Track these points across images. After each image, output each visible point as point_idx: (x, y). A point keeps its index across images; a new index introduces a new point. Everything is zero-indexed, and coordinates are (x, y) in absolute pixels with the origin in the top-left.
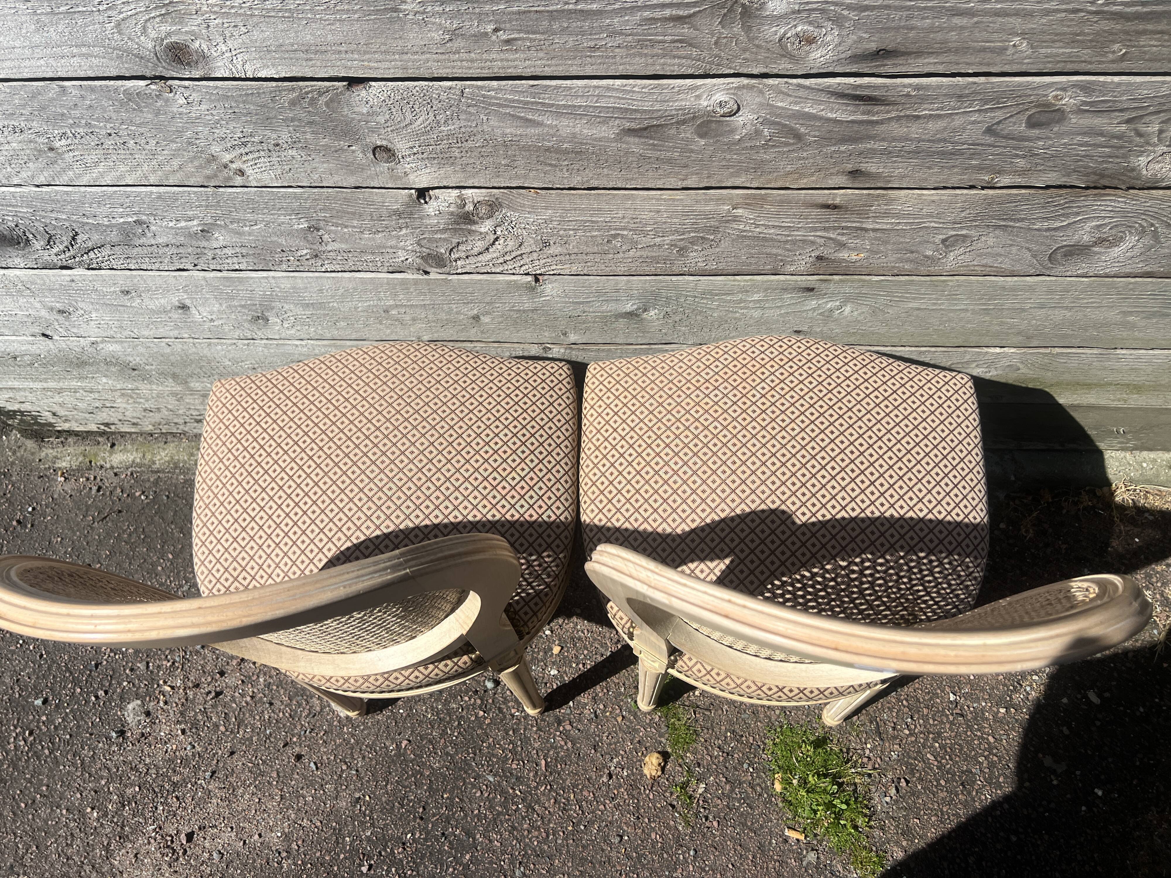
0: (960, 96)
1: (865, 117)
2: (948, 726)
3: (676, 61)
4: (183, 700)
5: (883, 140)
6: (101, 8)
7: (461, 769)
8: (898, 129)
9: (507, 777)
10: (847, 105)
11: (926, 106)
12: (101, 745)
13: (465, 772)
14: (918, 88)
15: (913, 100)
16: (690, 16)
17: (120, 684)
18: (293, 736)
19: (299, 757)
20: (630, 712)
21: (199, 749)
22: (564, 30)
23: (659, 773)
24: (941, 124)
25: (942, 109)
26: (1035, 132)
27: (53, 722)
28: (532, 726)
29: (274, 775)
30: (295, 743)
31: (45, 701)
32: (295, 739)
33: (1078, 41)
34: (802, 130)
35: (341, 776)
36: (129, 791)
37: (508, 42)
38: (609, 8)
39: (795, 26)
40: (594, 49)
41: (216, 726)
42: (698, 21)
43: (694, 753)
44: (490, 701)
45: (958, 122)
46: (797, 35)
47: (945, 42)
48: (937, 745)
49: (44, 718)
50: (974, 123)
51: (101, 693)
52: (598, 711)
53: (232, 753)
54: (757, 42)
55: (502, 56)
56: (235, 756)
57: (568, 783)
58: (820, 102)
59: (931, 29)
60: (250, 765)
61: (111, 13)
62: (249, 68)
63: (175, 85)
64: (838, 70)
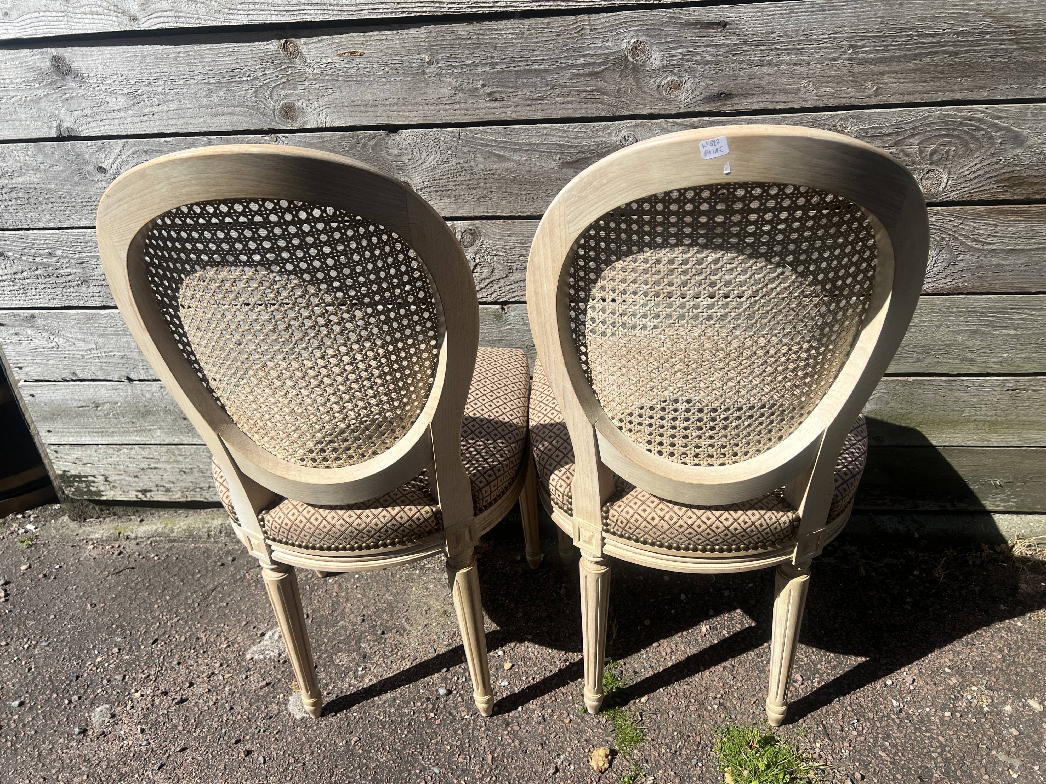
2: (895, 728)
3: (595, 106)
4: (150, 706)
6: (249, 79)
7: (407, 762)
9: (453, 769)
12: (61, 740)
13: (411, 765)
16: (601, 72)
17: (94, 692)
18: (247, 734)
19: (249, 753)
20: (577, 716)
21: (153, 745)
22: (525, 84)
23: (607, 765)
28: (481, 727)
29: (222, 767)
30: (247, 740)
31: (22, 704)
32: (248, 737)
33: (844, 81)
35: (287, 769)
37: (490, 94)
38: (552, 68)
39: (666, 77)
40: (542, 98)
41: (175, 726)
42: (607, 75)
43: (642, 749)
44: (442, 706)
46: (668, 83)
47: (760, 86)
48: (887, 744)
49: (16, 717)
51: (75, 698)
52: (546, 716)
53: (184, 749)
54: (643, 90)
55: (486, 105)
56: (187, 752)
57: (514, 775)
59: (750, 77)
60: (200, 758)
61: (254, 82)
62: (329, 120)
63: (280, 136)
64: (698, 109)
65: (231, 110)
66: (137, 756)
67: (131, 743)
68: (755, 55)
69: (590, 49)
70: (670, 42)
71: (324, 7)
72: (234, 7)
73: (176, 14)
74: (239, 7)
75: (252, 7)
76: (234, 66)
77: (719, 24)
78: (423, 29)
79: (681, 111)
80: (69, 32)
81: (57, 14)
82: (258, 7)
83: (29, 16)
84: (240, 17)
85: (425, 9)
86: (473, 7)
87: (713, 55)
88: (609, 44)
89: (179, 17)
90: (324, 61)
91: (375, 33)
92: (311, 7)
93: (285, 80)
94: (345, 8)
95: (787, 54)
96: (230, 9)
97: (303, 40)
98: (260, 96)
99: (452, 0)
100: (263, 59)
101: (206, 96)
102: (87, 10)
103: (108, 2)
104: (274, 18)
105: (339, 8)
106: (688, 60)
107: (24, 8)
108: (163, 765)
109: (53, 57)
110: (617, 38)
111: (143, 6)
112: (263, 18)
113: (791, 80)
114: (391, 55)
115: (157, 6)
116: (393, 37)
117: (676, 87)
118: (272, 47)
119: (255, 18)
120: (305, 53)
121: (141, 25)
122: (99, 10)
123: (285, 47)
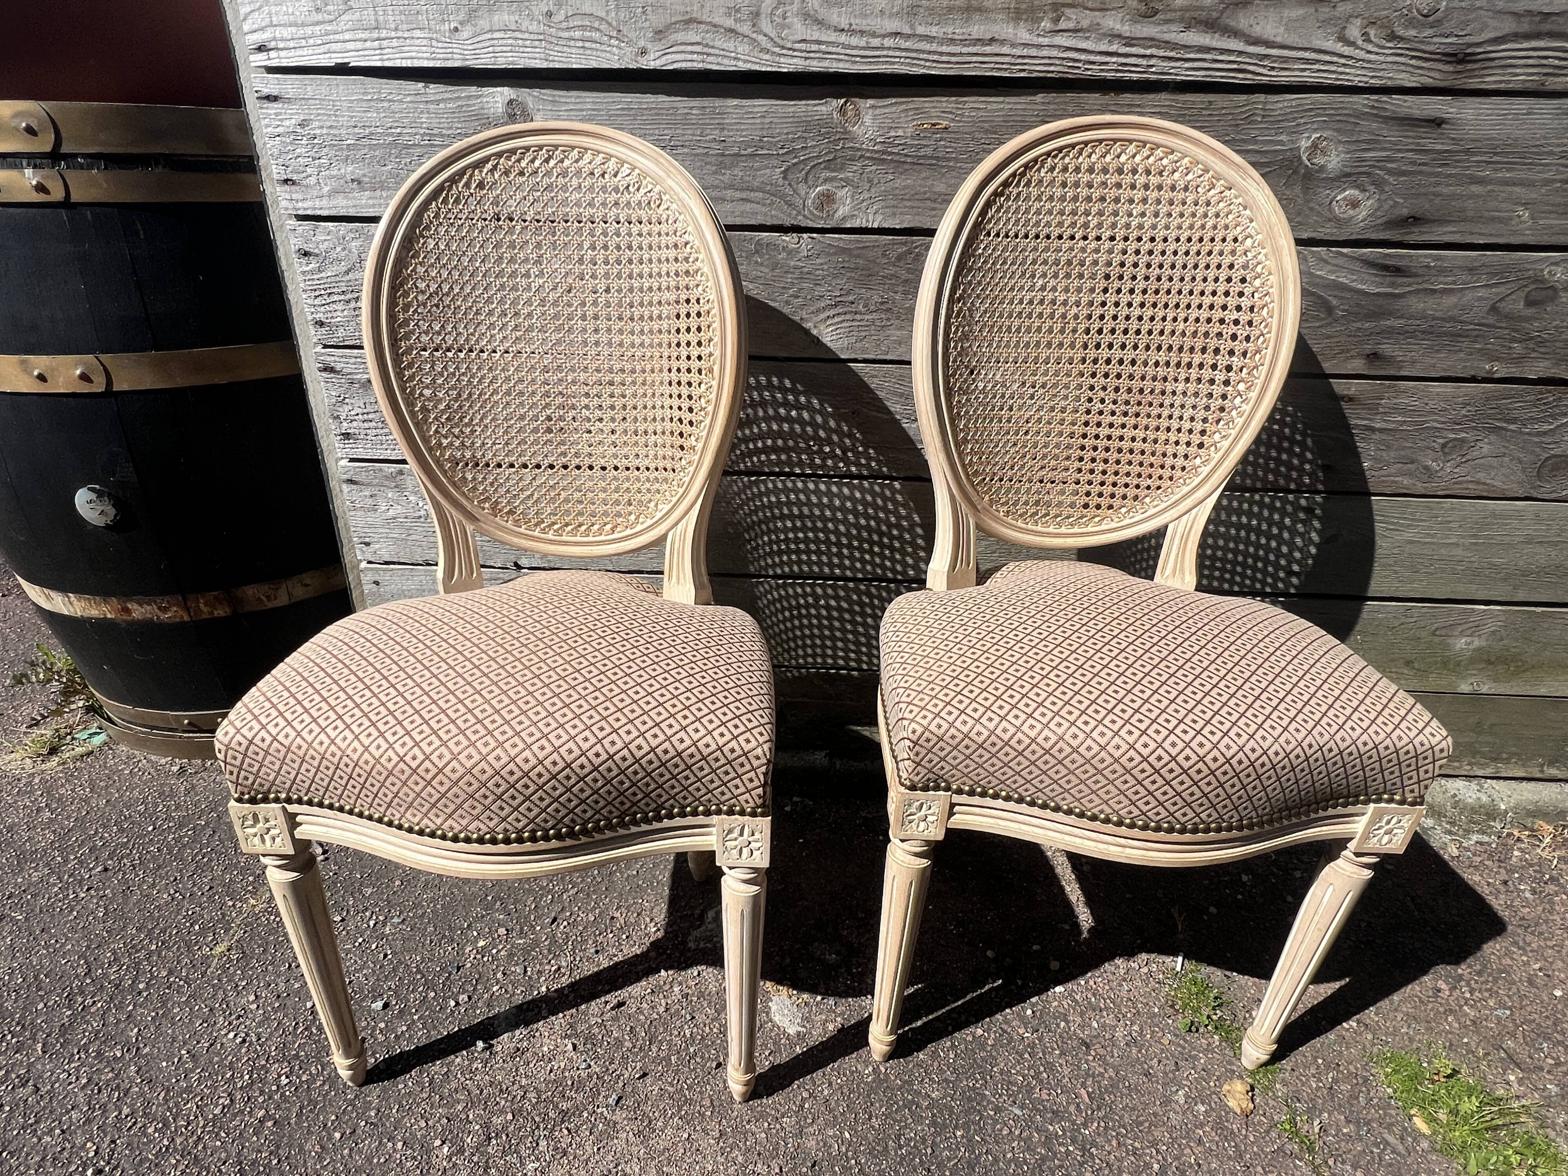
0: (1470, 269)
1: (1389, 290)
5: (1401, 317)
6: (781, 152)
8: (1417, 304)
9: (1039, 1110)
10: (1376, 275)
11: (1442, 279)
12: (460, 1061)
13: (978, 1104)
14: (1436, 258)
15: (1431, 272)
17: (487, 989)
21: (596, 1069)
24: (1451, 300)
25: (1454, 283)
26: (1530, 311)
27: (394, 1030)
28: (1052, 1049)
31: (386, 1006)
34: (1335, 302)
36: (497, 1121)
39: (1344, 190)
41: (620, 1041)
45: (1469, 296)
46: (1345, 199)
47: (1463, 210)
49: (382, 1025)
50: (1480, 299)
51: (463, 998)
53: (645, 1075)
54: (1312, 205)
56: (649, 1080)
58: (1352, 272)
59: (1453, 196)
60: (671, 1089)
61: (786, 158)
62: (879, 218)
63: (805, 236)
64: (1374, 236)
65: (744, 195)
66: (578, 1085)
67: (562, 1065)
68: (1467, 169)
69: (1256, 142)
70: (1363, 141)
71: (914, 55)
72: (789, 45)
73: (706, 50)
74: (797, 46)
75: (814, 47)
76: (764, 133)
77: (1433, 121)
78: (1039, 98)
79: (1353, 237)
80: (545, 65)
81: (532, 37)
82: (823, 47)
83: (489, 36)
84: (795, 60)
85: (1052, 68)
86: (1117, 71)
87: (1414, 163)
88: (1283, 138)
89: (708, 55)
90: (892, 133)
91: (974, 98)
92: (898, 54)
93: (831, 156)
94: (944, 58)
95: (1508, 170)
96: (782, 48)
97: (870, 102)
98: (790, 177)
99: (1092, 58)
100: (807, 125)
101: (715, 173)
102: (578, 34)
103: (610, 24)
104: (841, 65)
105: (935, 57)
106: (1380, 168)
107: (484, 24)
108: (620, 1098)
109: (511, 102)
110: (1295, 132)
111: (659, 34)
112: (826, 64)
113: (1504, 205)
114: (987, 131)
115: (680, 37)
116: (995, 106)
117: (1354, 204)
118: (823, 108)
119: (815, 63)
120: (868, 119)
121: (651, 62)
122: (596, 35)
123: (842, 110)
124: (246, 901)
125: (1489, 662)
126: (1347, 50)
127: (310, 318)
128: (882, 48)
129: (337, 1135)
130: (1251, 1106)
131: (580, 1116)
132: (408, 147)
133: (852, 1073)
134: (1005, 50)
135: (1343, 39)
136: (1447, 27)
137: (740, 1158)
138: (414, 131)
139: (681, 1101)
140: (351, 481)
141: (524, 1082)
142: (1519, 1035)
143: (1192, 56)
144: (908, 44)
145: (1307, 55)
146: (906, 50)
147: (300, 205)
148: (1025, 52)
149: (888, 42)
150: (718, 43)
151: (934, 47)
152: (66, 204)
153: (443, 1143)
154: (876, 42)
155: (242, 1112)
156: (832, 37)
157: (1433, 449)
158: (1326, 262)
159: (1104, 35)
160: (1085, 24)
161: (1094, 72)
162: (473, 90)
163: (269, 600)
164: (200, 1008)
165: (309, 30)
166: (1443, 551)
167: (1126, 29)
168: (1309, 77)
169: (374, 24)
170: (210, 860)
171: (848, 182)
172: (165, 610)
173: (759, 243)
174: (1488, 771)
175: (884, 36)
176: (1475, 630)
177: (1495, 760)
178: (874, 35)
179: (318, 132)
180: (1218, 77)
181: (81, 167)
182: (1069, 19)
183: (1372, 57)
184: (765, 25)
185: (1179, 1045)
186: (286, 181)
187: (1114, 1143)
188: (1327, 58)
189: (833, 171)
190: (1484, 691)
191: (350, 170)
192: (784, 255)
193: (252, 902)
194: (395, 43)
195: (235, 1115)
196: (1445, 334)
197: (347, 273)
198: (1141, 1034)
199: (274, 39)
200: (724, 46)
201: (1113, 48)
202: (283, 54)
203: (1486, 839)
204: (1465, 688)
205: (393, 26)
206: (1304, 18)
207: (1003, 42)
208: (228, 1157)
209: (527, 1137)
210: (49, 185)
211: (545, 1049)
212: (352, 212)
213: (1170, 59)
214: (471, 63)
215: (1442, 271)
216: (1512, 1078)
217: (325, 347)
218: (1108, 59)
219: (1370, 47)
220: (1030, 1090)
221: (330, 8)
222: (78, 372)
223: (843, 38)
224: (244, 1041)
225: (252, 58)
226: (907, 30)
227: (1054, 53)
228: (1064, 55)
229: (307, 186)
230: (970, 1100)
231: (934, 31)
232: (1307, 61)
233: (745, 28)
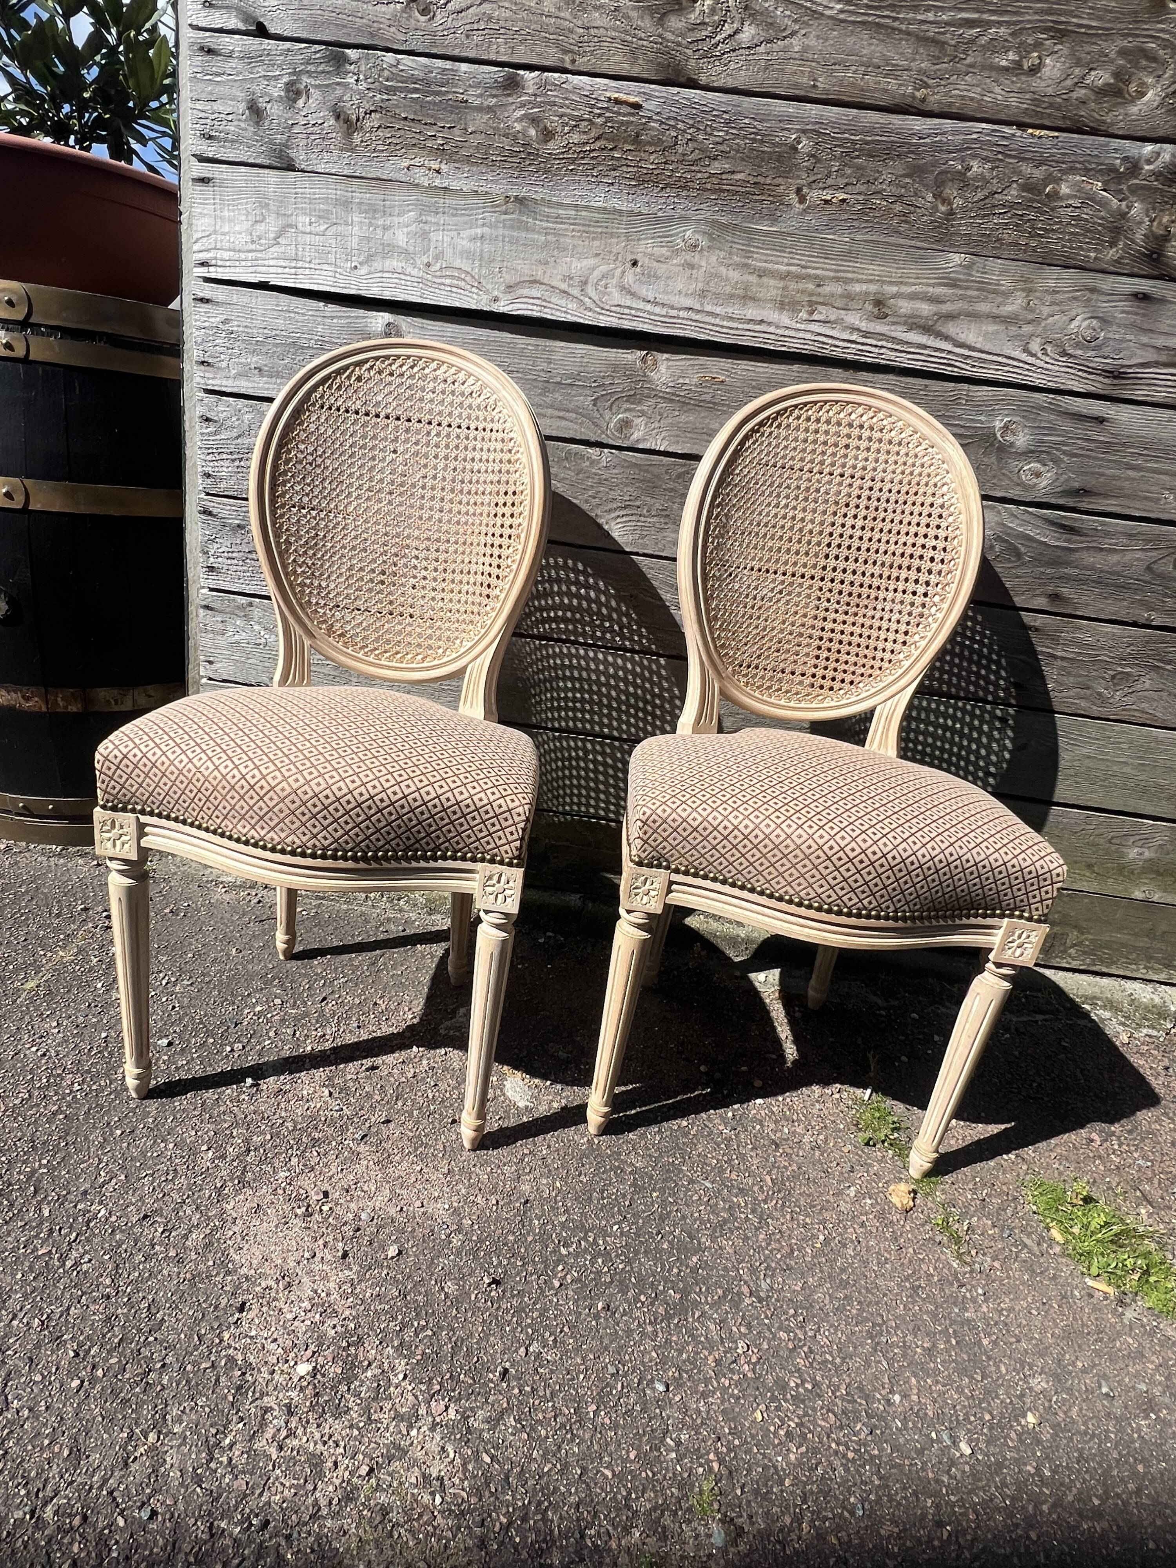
0: (1130, 535)
1: (1066, 545)
5: (1076, 567)
6: (593, 385)
8: (1089, 558)
10: (1056, 532)
11: (1107, 541)
12: (228, 1092)
13: (676, 1175)
14: (1103, 524)
15: (1099, 534)
17: (260, 1043)
21: (348, 1112)
24: (1114, 558)
25: (1118, 544)
27: (175, 1063)
31: (170, 1045)
34: (1023, 549)
36: (257, 1139)
39: (1029, 463)
41: (370, 1094)
45: (1128, 557)
46: (1030, 469)
47: (1122, 489)
50: (1138, 559)
52: (819, 1142)
53: (388, 1121)
54: (1004, 471)
56: (392, 1126)
58: (1038, 528)
59: (1114, 478)
60: (411, 1134)
61: (596, 390)
62: (666, 443)
63: (606, 450)
64: (1053, 501)
65: (562, 414)
66: (330, 1122)
67: (318, 1106)
68: (1124, 458)
69: (957, 419)
70: (1044, 428)
71: (701, 325)
72: (607, 307)
73: (544, 304)
74: (613, 308)
75: (627, 311)
76: (582, 369)
77: (1097, 418)
78: (796, 367)
79: (1038, 500)
80: (419, 300)
81: (413, 279)
82: (633, 312)
83: (380, 275)
84: (611, 319)
85: (805, 347)
86: (855, 354)
87: (1083, 449)
88: (982, 418)
89: (544, 307)
90: (681, 381)
91: (745, 362)
93: (632, 393)
94: (724, 330)
95: (1157, 462)
96: (603, 309)
97: (666, 356)
98: (599, 404)
99: (837, 343)
100: (615, 367)
101: (540, 394)
102: (448, 281)
103: (473, 277)
104: (646, 326)
105: (717, 329)
106: (1057, 449)
107: (377, 265)
108: (365, 1136)
109: (389, 324)
110: (992, 414)
111: (510, 288)
112: (634, 324)
113: (1153, 488)
114: (753, 387)
115: (525, 292)
116: (761, 370)
117: (1038, 475)
118: (629, 356)
119: (626, 322)
120: (663, 369)
121: (501, 307)
122: (462, 284)
123: (644, 360)
124: (56, 953)
125: (1158, 873)
126: (1030, 360)
127: (200, 469)
128: (678, 317)
129: (119, 1132)
130: (911, 1204)
131: (330, 1143)
132: (303, 348)
133: (569, 1141)
134: (772, 329)
135: (1026, 350)
136: (1106, 351)
137: (463, 1191)
138: (310, 336)
139: (417, 1142)
140: (207, 607)
141: (283, 1114)
142: (1156, 1181)
143: (912, 350)
144: (698, 317)
145: (1000, 359)
146: (696, 321)
147: (210, 382)
148: (786, 333)
149: (682, 314)
150: (552, 300)
151: (717, 321)
152: (25, 360)
153: (209, 1149)
154: (674, 313)
155: (38, 1105)
156: (641, 305)
157: (1104, 678)
158: (1015, 516)
159: (846, 327)
160: (832, 318)
161: (837, 353)
162: (361, 312)
163: (116, 703)
164: (9, 1026)
165: (243, 256)
166: (1115, 768)
167: (863, 326)
168: (1000, 376)
169: (294, 256)
170: (27, 919)
171: (643, 413)
172: (27, 699)
173: (569, 452)
174: (1162, 977)
175: (680, 309)
176: (1145, 841)
177: (1168, 966)
178: (672, 308)
179: (235, 329)
180: (932, 368)
181: (43, 334)
182: (821, 313)
183: (1049, 366)
184: (590, 290)
185: (857, 1154)
186: (203, 363)
187: (788, 1217)
188: (1015, 363)
189: (632, 403)
190: (1155, 899)
191: (254, 360)
192: (588, 463)
193: (61, 953)
194: (307, 272)
195: (32, 1107)
196: (1112, 585)
197: (237, 438)
198: (826, 1141)
199: (216, 258)
200: (559, 302)
201: (853, 338)
202: (219, 270)
203: (1155, 1033)
204: (1138, 895)
205: (308, 259)
206: (998, 332)
207: (769, 324)
208: (24, 1136)
209: (281, 1154)
210: (15, 344)
211: (305, 1092)
212: (250, 392)
213: (896, 350)
214: (363, 293)
215: (1107, 534)
216: (1143, 1211)
217: (208, 494)
218: (849, 345)
219: (1047, 359)
220: (722, 1170)
221: (263, 241)
222: (4, 490)
223: (649, 307)
224: (44, 1055)
225: (195, 270)
226: (697, 307)
227: (808, 336)
228: (816, 338)
229: (219, 368)
230: (668, 1171)
231: (718, 310)
232: (1000, 364)
233: (575, 292)
